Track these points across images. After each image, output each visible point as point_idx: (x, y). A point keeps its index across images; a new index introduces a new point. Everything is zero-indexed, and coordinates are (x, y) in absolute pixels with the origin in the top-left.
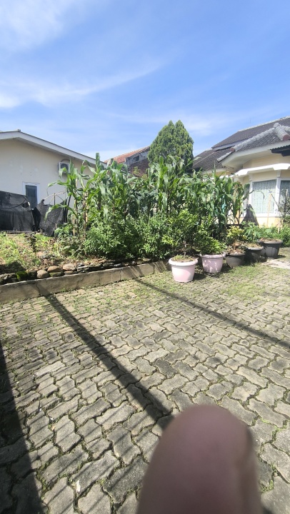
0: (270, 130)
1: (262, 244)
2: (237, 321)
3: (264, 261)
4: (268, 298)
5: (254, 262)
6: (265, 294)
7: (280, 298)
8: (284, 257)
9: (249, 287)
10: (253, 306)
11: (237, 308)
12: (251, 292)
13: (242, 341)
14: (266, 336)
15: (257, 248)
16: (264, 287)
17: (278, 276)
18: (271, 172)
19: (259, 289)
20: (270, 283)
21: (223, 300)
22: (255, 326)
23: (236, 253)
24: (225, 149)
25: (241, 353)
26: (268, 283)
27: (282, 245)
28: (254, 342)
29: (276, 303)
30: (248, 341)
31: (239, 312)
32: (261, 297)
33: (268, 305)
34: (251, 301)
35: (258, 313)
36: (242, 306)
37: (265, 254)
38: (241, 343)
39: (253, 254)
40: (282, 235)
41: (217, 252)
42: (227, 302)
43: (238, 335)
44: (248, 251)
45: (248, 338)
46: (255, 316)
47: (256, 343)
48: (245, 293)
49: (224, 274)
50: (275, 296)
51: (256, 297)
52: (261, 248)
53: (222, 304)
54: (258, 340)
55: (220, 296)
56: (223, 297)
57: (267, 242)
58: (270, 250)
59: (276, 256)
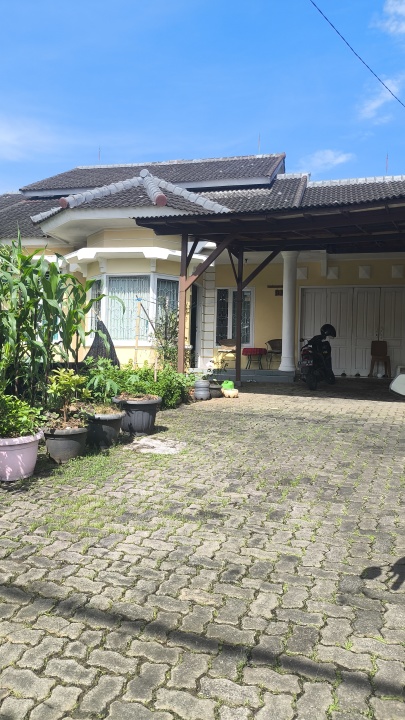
0: (134, 181)
1: (124, 406)
2: (61, 595)
3: (128, 441)
4: (131, 527)
5: (108, 445)
6: (128, 516)
7: (155, 520)
8: (165, 429)
9: (93, 504)
10: (99, 552)
11: (64, 564)
12: (98, 518)
13: (71, 644)
14: (124, 618)
15: (113, 414)
16: (124, 501)
17: (152, 472)
18: (140, 260)
19: (114, 508)
20: (136, 491)
21: (32, 547)
22: (101, 601)
23: (68, 428)
24: (50, 198)
25: (67, 679)
26: (132, 491)
27: (163, 405)
28: (97, 642)
29: (146, 534)
30: (84, 642)
31: (69, 570)
32: (117, 526)
33: (131, 543)
34: (95, 539)
35: (110, 565)
36: (75, 555)
37: (130, 426)
38: (67, 653)
39: (105, 428)
40: (162, 384)
41: (24, 431)
42: (43, 552)
43: (62, 633)
44: (93, 422)
45: (85, 635)
46: (102, 574)
47: (103, 643)
48: (84, 522)
49: (40, 481)
50: (146, 518)
51: (106, 528)
52: (121, 414)
53: (30, 560)
54: (106, 632)
55: (25, 539)
56: (32, 540)
57: (132, 401)
58: (139, 418)
59: (152, 430)
